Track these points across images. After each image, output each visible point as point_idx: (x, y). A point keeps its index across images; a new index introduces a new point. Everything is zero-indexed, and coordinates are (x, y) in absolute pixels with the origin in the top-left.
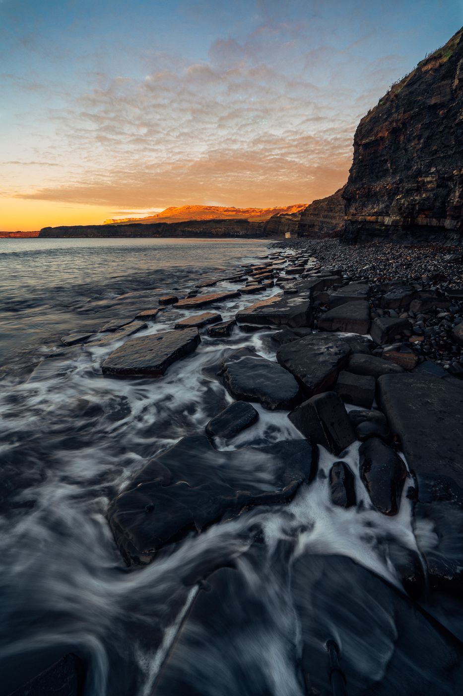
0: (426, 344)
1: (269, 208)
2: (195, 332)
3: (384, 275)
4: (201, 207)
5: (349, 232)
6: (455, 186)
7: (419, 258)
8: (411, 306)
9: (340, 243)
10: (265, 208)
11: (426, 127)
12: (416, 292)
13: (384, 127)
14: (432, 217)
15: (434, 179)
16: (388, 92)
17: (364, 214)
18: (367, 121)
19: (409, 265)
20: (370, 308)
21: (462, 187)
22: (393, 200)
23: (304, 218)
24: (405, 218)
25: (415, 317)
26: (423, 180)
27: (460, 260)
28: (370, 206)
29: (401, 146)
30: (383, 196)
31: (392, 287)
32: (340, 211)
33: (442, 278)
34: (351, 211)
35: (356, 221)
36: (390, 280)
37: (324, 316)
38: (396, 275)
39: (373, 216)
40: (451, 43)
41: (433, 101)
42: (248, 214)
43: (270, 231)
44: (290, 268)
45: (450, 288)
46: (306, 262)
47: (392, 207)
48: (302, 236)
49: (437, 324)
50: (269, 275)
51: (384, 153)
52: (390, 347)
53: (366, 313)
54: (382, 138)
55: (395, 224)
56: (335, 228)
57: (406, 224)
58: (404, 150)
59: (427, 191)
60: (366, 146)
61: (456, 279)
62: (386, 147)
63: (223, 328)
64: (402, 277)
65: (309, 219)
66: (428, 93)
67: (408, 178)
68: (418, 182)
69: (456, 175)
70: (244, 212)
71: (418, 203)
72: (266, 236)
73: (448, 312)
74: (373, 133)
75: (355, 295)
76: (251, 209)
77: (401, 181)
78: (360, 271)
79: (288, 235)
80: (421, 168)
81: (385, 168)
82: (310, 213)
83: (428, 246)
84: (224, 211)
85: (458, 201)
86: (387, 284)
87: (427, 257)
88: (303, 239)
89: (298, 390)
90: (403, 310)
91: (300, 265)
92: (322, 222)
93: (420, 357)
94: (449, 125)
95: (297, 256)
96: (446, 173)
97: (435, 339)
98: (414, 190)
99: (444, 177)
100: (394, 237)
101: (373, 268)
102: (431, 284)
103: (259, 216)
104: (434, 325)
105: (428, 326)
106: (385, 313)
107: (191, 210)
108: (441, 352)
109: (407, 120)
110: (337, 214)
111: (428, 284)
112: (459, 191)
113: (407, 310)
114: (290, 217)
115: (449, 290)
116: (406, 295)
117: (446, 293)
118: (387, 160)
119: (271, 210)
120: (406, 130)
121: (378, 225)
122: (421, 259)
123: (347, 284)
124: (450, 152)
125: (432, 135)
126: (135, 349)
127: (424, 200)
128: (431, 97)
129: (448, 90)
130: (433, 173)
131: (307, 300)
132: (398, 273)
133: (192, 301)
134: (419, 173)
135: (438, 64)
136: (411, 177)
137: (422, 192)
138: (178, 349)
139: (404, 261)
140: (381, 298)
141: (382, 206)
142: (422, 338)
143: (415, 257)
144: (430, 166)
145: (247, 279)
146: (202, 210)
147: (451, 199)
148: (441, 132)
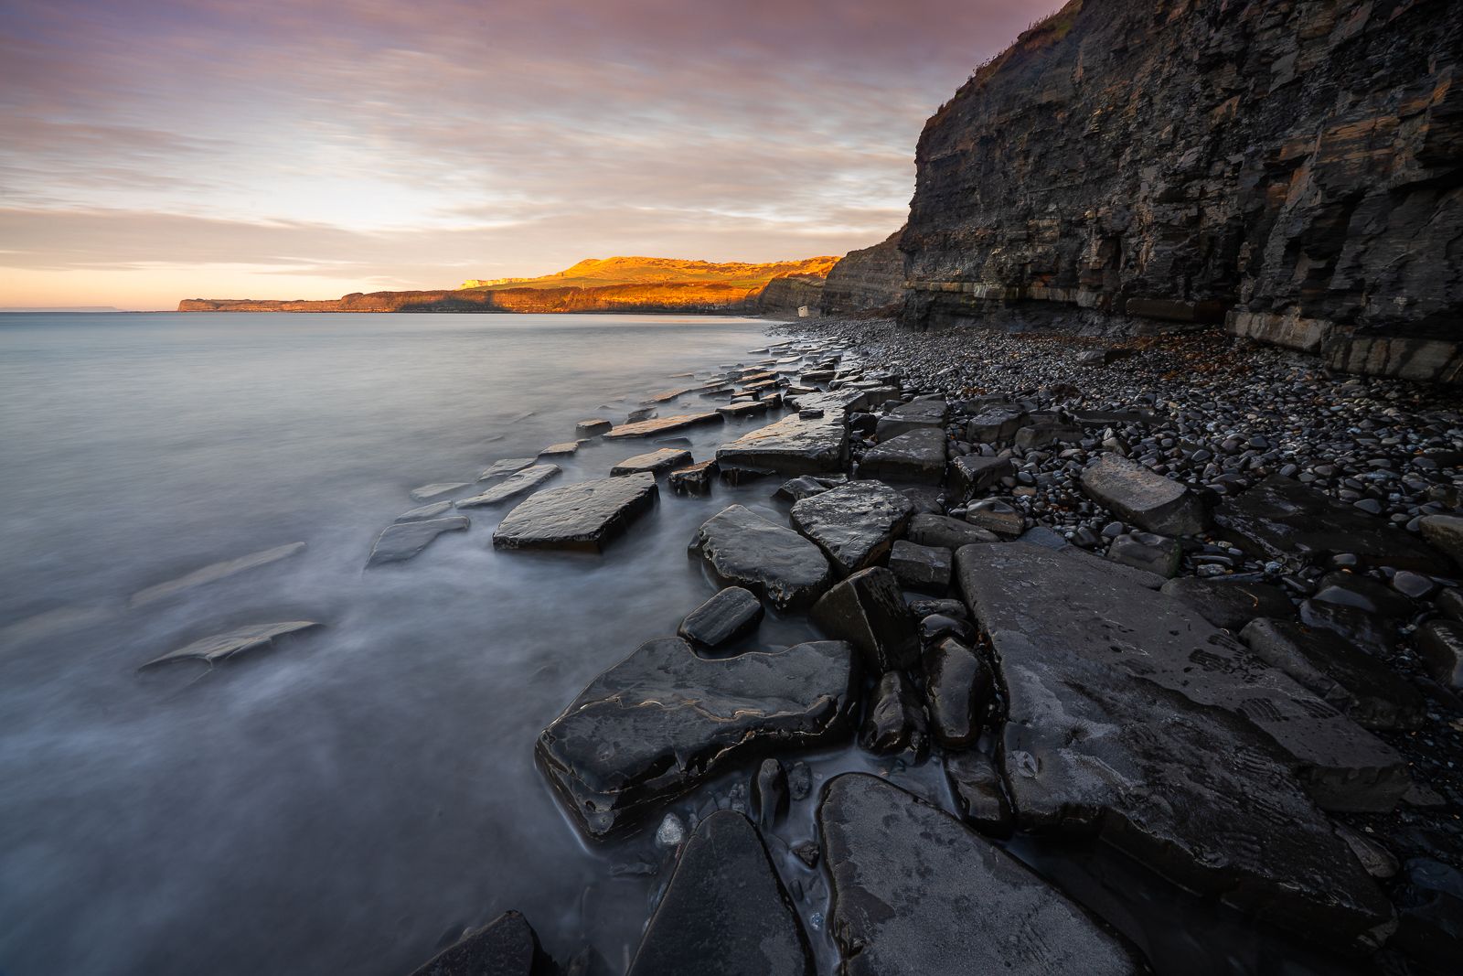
0: (1038, 500)
1: (768, 262)
2: (649, 479)
3: (974, 385)
4: (643, 259)
5: (913, 309)
6: (1090, 235)
7: (1034, 356)
8: (1017, 438)
9: (898, 327)
10: (760, 262)
11: (1039, 137)
12: (1026, 414)
13: (967, 135)
14: (1056, 286)
15: (1055, 223)
16: (971, 79)
17: (937, 278)
18: (937, 124)
19: (1016, 368)
20: (947, 441)
21: (1100, 238)
22: (987, 255)
23: (831, 281)
24: (1008, 286)
25: (1023, 457)
26: (1037, 225)
27: (1103, 360)
28: (949, 265)
29: (997, 167)
30: (969, 249)
31: (987, 406)
32: (896, 271)
33: (1072, 392)
34: (915, 272)
35: (925, 290)
36: (983, 393)
37: (867, 454)
38: (994, 385)
39: (954, 281)
40: (1070, 9)
41: (1044, 99)
42: (730, 274)
43: (771, 304)
44: (809, 372)
45: (1083, 409)
46: (836, 361)
47: (986, 267)
48: (829, 313)
49: (1059, 468)
50: (771, 384)
51: (969, 176)
52: (980, 504)
53: (939, 449)
54: (964, 153)
55: (993, 296)
56: (888, 301)
57: (1011, 297)
58: (1003, 173)
59: (1044, 242)
60: (937, 164)
61: (1094, 393)
62: (971, 167)
63: (697, 473)
64: (1004, 390)
65: (841, 284)
66: (1036, 85)
67: (1011, 220)
68: (1028, 227)
69: (1091, 219)
70: (723, 269)
71: (1030, 262)
72: (764, 313)
73: (1078, 448)
74: (948, 144)
75: (922, 418)
76: (735, 264)
77: (999, 225)
78: (933, 377)
79: (803, 312)
80: (1031, 204)
81: (971, 201)
82: (844, 273)
83: (1050, 336)
84: (687, 268)
85: (1096, 261)
86: (979, 400)
87: (1047, 355)
88: (831, 319)
89: (826, 570)
90: (1004, 444)
91: (827, 367)
92: (866, 290)
93: (1027, 519)
94: (1074, 137)
95: (821, 350)
96: (1074, 215)
97: (1054, 492)
98: (1021, 240)
99: (1070, 222)
100: (992, 319)
101: (956, 372)
102: (1053, 401)
103: (749, 277)
104: (1053, 470)
105: (1044, 471)
106: (973, 449)
107: (625, 266)
108: (1062, 513)
109: (1004, 126)
110: (891, 276)
111: (1048, 401)
112: (1096, 245)
113: (1010, 446)
114: (807, 280)
115: (1081, 412)
116: (1009, 420)
117: (1075, 417)
118: (974, 189)
119: (772, 266)
120: (1004, 141)
121: (964, 298)
122: (1037, 358)
123: (908, 400)
124: (1079, 181)
125: (1047, 152)
126: (547, 509)
127: (1040, 257)
128: (1042, 92)
129: (1068, 82)
130: (1052, 213)
131: (839, 427)
132: (999, 382)
133: (637, 428)
134: (1028, 213)
135: (1050, 40)
136: (1017, 219)
137: (1037, 243)
138: (624, 507)
139: (1009, 361)
140: (966, 425)
141: (968, 265)
142: (1033, 490)
143: (1028, 356)
144: (1047, 201)
145: (732, 391)
146: (646, 266)
147: (1084, 258)
148: (1061, 148)
